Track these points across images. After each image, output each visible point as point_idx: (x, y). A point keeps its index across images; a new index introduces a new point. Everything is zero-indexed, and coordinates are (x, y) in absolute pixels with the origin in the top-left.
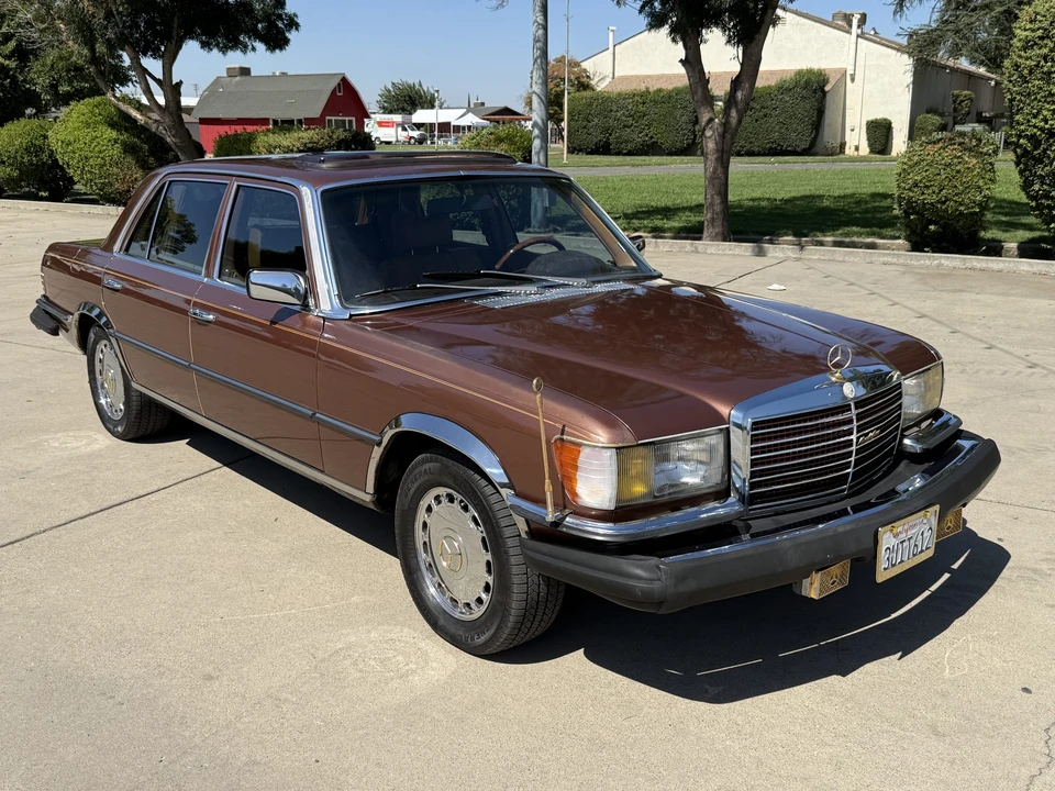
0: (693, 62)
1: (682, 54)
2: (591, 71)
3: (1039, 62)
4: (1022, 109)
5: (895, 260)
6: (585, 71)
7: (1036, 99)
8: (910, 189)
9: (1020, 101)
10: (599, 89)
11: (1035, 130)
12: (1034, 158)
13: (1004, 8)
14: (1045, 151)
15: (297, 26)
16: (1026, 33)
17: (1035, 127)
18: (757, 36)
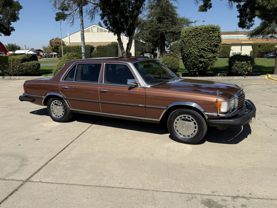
0: (119, 39)
1: (117, 38)
2: (64, 41)
3: (188, 40)
4: (185, 49)
6: (63, 41)
7: (188, 47)
10: (67, 45)
12: (187, 58)
13: (151, 30)
14: (190, 56)
15: (14, 30)
17: (188, 52)
18: (132, 35)
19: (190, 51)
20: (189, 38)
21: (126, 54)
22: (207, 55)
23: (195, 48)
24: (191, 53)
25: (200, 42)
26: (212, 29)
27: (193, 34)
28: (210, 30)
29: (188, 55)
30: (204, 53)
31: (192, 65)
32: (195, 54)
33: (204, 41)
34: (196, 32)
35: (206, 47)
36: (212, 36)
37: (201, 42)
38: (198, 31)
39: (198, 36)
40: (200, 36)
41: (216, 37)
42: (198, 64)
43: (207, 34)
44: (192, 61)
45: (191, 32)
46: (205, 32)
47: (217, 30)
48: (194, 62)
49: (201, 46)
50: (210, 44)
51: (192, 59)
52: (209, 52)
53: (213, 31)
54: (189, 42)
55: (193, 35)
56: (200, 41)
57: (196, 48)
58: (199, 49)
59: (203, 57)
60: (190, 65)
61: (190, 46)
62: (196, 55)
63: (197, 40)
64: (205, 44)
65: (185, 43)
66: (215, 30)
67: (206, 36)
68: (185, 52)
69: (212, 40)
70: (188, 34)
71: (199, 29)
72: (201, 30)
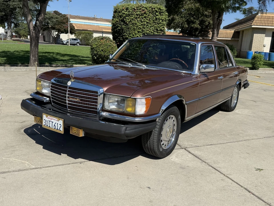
3: (131, 21)
4: (126, 32)
7: (131, 30)
8: (100, 52)
9: (126, 30)
11: (131, 38)
16: (127, 12)
17: (131, 37)
19: (133, 35)
20: (133, 18)
23: (139, 32)
25: (145, 24)
28: (156, 10)
33: (150, 24)
34: (141, 10)
36: (158, 19)
37: (147, 26)
38: (143, 10)
39: (143, 17)
40: (145, 17)
41: (163, 20)
43: (153, 16)
45: (135, 10)
46: (150, 13)
47: (163, 12)
49: (147, 30)
50: (157, 29)
51: (136, 47)
53: (160, 13)
54: (133, 23)
55: (137, 15)
56: (145, 23)
57: (141, 32)
61: (134, 29)
63: (142, 22)
64: (151, 28)
65: (127, 24)
66: (161, 11)
67: (152, 18)
68: (127, 36)
69: (159, 24)
70: (131, 12)
71: (144, 7)
72: (147, 9)
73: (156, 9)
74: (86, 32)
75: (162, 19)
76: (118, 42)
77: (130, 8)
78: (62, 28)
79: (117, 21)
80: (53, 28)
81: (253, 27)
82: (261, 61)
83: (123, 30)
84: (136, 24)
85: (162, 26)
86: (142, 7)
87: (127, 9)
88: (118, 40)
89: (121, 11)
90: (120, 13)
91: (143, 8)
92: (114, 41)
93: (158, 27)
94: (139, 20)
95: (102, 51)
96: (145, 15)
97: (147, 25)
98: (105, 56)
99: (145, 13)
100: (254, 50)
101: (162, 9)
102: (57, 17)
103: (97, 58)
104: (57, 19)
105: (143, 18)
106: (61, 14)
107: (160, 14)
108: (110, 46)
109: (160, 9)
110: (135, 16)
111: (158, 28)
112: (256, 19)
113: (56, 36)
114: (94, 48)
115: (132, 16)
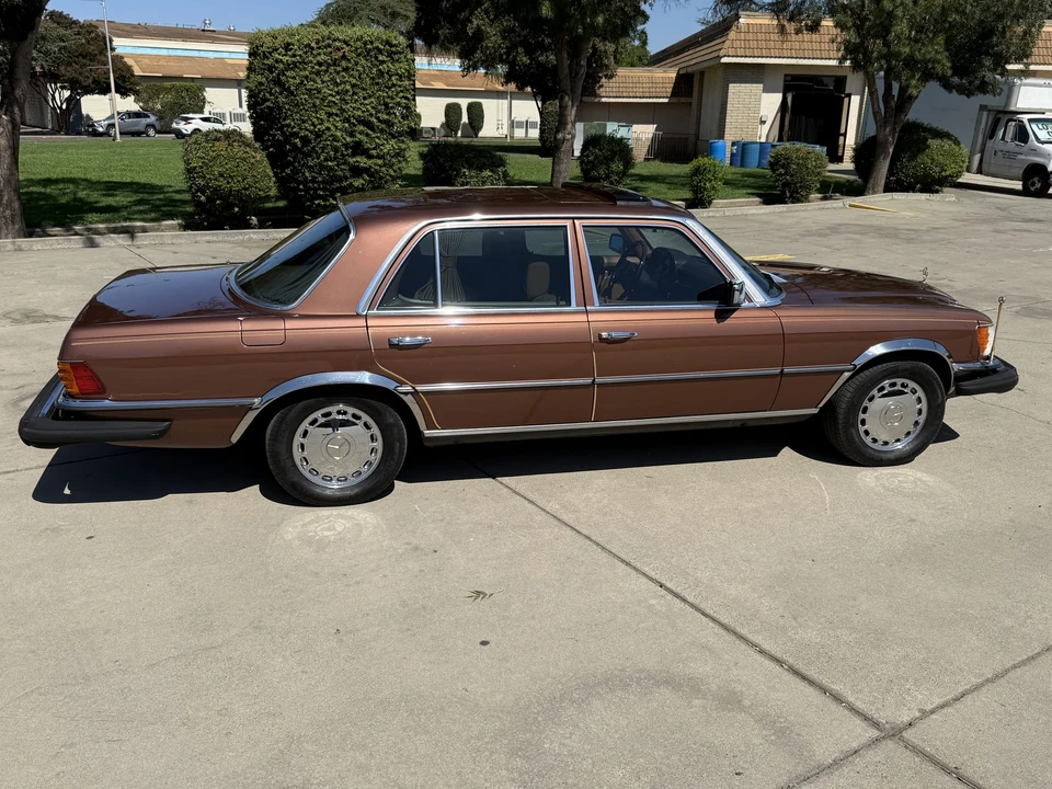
3: (302, 82)
4: (291, 115)
5: (215, 239)
8: (216, 179)
16: (287, 58)
17: (306, 129)
19: (315, 126)
20: (307, 73)
21: (10, 127)
22: (376, 144)
23: (330, 115)
24: (318, 135)
25: (347, 91)
26: (387, 47)
27: (319, 58)
28: (377, 48)
29: (305, 140)
30: (367, 135)
31: (323, 182)
32: (334, 140)
33: (364, 89)
34: (330, 50)
35: (371, 115)
36: (387, 73)
38: (338, 50)
39: (339, 69)
40: (346, 70)
41: (401, 77)
42: (346, 178)
43: (369, 65)
44: (322, 167)
45: (312, 49)
46: (358, 55)
47: (400, 53)
48: (331, 169)
49: (354, 108)
50: (386, 105)
51: (326, 160)
52: (382, 131)
53: (390, 55)
54: (311, 89)
55: (320, 64)
56: (348, 87)
57: (337, 115)
58: (347, 120)
59: (366, 153)
60: (314, 180)
61: (314, 106)
62: (337, 141)
63: (337, 85)
64: (366, 102)
65: (292, 93)
66: (394, 49)
67: (367, 71)
68: (294, 127)
69: (390, 88)
70: (300, 56)
71: (337, 39)
72: (348, 45)
73: (377, 44)
74: (178, 84)
75: (397, 74)
76: (271, 146)
77: (296, 43)
78: (86, 74)
79: (261, 84)
80: (54, 77)
81: (724, 60)
82: (716, 178)
83: (280, 109)
84: (319, 92)
85: (402, 94)
86: (334, 40)
87: (287, 47)
88: (269, 140)
89: (270, 53)
90: (268, 58)
91: (338, 44)
92: (257, 145)
93: (388, 97)
94: (326, 78)
95: (222, 175)
96: (344, 63)
97: (354, 94)
98: (231, 190)
99: (344, 57)
100: (731, 134)
101: (395, 42)
102: (64, 35)
103: (207, 198)
104: (63, 44)
105: (338, 73)
106: (76, 22)
107: (392, 58)
108: (244, 159)
109: (388, 43)
110: (313, 68)
111: (388, 100)
112: (732, 34)
113: (64, 107)
114: (195, 168)
115: (305, 69)
